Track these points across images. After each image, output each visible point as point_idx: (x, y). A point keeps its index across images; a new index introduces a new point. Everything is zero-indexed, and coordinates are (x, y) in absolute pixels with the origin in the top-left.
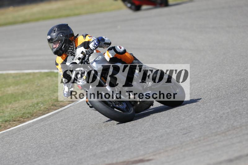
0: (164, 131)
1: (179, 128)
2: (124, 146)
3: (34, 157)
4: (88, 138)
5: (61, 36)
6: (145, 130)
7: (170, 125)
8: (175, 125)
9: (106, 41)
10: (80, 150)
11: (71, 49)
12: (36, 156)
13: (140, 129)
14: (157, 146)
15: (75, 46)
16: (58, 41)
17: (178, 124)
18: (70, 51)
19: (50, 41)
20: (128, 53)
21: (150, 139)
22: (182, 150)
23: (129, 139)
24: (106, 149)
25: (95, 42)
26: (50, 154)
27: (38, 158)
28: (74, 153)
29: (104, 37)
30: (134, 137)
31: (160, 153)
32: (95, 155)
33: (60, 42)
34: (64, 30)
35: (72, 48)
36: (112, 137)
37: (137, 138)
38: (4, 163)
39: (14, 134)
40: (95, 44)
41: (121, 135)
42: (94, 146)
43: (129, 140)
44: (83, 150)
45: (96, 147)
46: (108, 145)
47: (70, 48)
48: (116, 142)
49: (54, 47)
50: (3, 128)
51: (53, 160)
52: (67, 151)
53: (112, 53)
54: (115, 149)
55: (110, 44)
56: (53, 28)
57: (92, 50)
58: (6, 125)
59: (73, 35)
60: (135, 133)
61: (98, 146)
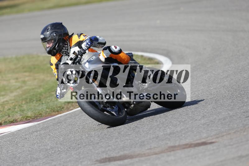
0: (227, 113)
1: (242, 111)
2: (187, 129)
3: (96, 139)
4: (151, 120)
5: (55, 35)
6: (208, 113)
7: (232, 107)
8: (238, 108)
9: (99, 41)
10: (142, 132)
11: (66, 49)
12: (99, 138)
13: (203, 111)
14: (219, 128)
15: (70, 45)
16: (51, 40)
17: (241, 107)
18: (64, 50)
19: (44, 40)
20: (123, 53)
21: (213, 121)
22: (245, 133)
23: (192, 121)
24: (169, 131)
25: (88, 42)
26: (112, 136)
27: (101, 140)
28: (137, 135)
29: (98, 37)
30: (196, 119)
31: (222, 136)
32: (157, 137)
33: (53, 41)
34: (59, 29)
35: (66, 47)
36: (175, 119)
37: (199, 120)
38: (66, 144)
39: (77, 115)
40: (87, 44)
41: (184, 117)
42: (157, 128)
43: (192, 123)
44: (145, 133)
45: (158, 129)
46: (170, 128)
47: (64, 48)
48: (179, 125)
49: (48, 46)
50: (66, 110)
51: (116, 142)
52: (130, 133)
53: (107, 53)
54: (177, 132)
55: (105, 44)
56: (47, 27)
57: (84, 50)
58: (68, 107)
59: (67, 34)
60: (198, 115)
61: (160, 128)
